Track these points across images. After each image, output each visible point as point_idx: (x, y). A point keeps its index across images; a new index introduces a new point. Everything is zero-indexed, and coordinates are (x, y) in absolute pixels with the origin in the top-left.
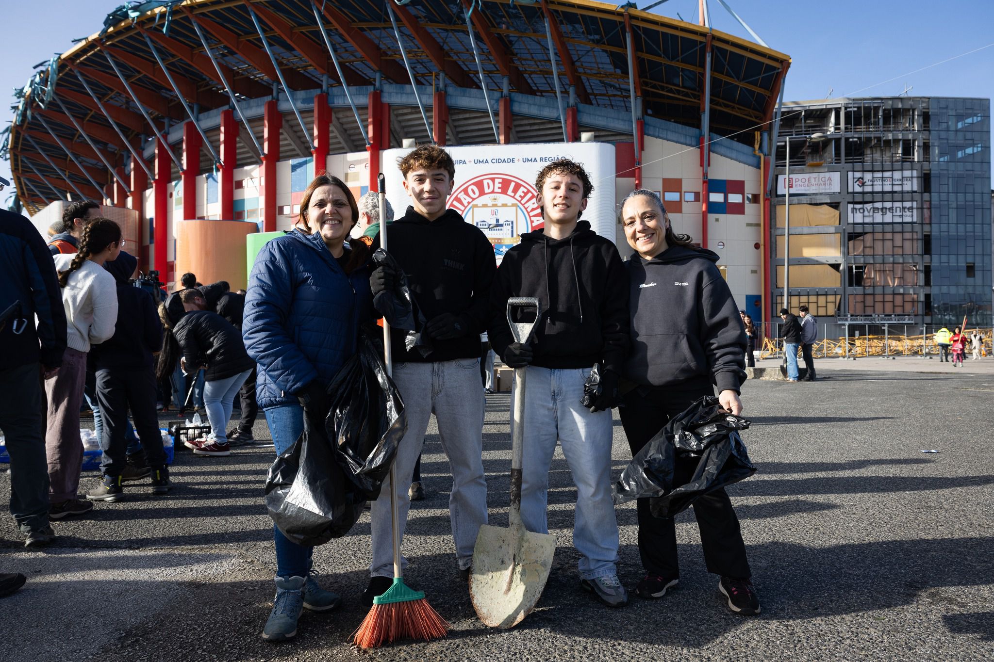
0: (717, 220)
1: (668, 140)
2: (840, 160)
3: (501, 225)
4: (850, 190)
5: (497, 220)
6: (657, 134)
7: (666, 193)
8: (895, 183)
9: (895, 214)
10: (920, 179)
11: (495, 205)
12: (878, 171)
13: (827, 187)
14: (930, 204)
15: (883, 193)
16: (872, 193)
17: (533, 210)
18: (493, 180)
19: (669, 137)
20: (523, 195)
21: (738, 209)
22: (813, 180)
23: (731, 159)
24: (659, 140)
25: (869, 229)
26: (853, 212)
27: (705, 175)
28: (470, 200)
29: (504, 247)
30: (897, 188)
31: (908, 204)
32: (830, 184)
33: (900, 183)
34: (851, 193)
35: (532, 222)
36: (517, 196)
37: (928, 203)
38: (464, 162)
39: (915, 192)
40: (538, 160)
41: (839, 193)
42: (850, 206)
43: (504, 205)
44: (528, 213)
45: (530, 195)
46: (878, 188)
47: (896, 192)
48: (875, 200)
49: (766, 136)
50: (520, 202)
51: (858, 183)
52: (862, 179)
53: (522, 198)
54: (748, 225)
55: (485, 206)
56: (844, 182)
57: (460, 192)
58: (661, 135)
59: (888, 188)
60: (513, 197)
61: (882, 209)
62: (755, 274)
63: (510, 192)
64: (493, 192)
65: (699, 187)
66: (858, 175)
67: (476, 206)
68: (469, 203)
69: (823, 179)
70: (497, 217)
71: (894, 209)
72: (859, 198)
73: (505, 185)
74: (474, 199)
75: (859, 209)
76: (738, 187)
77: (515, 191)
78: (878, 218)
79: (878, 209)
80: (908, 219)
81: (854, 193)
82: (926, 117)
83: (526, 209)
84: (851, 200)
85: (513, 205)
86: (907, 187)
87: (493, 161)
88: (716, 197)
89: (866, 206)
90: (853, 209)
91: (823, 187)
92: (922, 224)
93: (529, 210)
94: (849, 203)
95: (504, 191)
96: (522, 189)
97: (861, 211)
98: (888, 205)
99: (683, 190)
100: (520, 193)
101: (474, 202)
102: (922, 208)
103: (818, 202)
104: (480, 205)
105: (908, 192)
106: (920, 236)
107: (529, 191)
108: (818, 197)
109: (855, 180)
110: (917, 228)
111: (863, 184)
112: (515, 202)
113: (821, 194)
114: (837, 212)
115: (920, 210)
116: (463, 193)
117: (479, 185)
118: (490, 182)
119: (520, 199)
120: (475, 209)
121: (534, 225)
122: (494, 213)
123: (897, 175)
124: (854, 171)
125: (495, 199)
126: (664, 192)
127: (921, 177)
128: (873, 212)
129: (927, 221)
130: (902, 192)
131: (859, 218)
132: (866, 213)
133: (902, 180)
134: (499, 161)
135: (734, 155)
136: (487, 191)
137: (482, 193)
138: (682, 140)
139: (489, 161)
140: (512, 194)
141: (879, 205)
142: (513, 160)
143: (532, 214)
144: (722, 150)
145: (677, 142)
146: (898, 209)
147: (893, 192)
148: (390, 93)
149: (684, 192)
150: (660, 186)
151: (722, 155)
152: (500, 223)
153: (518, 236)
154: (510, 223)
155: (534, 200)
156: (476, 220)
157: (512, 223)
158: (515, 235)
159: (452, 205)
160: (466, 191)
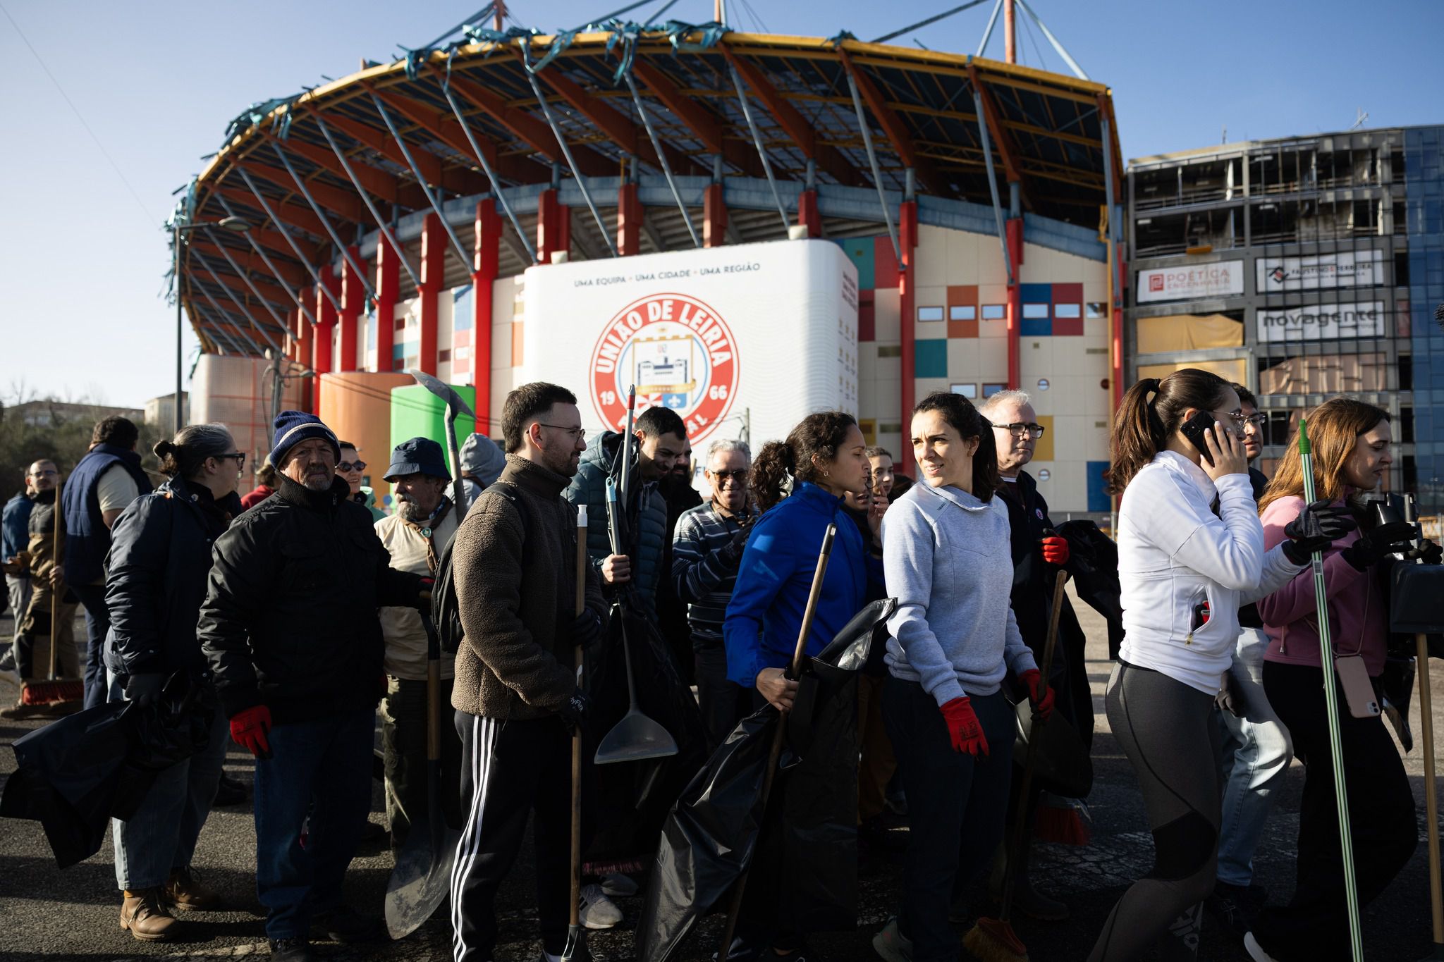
0: (1036, 346)
1: (955, 228)
2: (1243, 241)
3: (671, 367)
4: (1261, 288)
5: (666, 360)
6: (937, 221)
7: (953, 308)
8: (1341, 272)
9: (1343, 323)
10: (1389, 264)
11: (663, 339)
12: (1311, 255)
13: (1222, 285)
14: (1409, 305)
15: (1320, 290)
16: (1301, 291)
17: (714, 342)
18: (661, 302)
19: (957, 224)
20: (700, 321)
21: (1074, 327)
22: (1196, 276)
23: (1060, 250)
24: (941, 230)
25: (1296, 350)
26: (1266, 324)
27: (1013, 276)
28: (630, 332)
29: (674, 398)
30: (1345, 282)
31: (1367, 307)
32: (1227, 281)
33: (1351, 272)
34: (1262, 293)
35: (713, 360)
36: (693, 324)
37: (1405, 303)
38: (623, 280)
39: (1380, 286)
40: (722, 270)
41: (1243, 294)
42: (1262, 315)
43: (676, 338)
44: (708, 347)
45: (710, 322)
46: (1311, 283)
47: (1343, 288)
48: (1306, 302)
49: (1118, 211)
50: (696, 331)
51: (1274, 276)
52: (1282, 269)
53: (700, 325)
54: (1090, 351)
55: (650, 340)
56: (1251, 276)
57: (618, 322)
58: (943, 222)
59: (1329, 282)
60: (688, 325)
61: (1319, 317)
62: (1101, 430)
63: (683, 318)
64: (660, 320)
65: (1003, 296)
66: (1275, 263)
67: (637, 340)
68: (629, 337)
69: (1214, 274)
70: (666, 355)
71: (1342, 315)
72: (1277, 301)
73: (677, 307)
74: (635, 331)
75: (1278, 319)
76: (1072, 293)
77: (690, 316)
78: (1313, 331)
79: (1312, 317)
80: (1366, 331)
81: (1267, 293)
82: (1397, 162)
83: (705, 341)
84: (1263, 304)
86: (1365, 278)
88: (1035, 311)
89: (1290, 313)
90: (1266, 319)
91: (1215, 286)
92: (1394, 338)
93: (709, 342)
94: (1259, 309)
95: (675, 317)
96: (699, 314)
97: (1282, 321)
98: (1331, 309)
99: (981, 301)
100: (697, 318)
101: (636, 336)
102: (1394, 312)
103: (1206, 310)
104: (643, 338)
105: (1366, 287)
106: (1390, 359)
107: (709, 316)
108: (1206, 302)
109: (1270, 272)
110: (1385, 345)
111: (1284, 278)
112: (690, 332)
113: (1211, 297)
114: (1238, 326)
115: (1389, 317)
116: (621, 323)
117: (643, 310)
118: (657, 305)
119: (696, 327)
120: (637, 345)
121: (716, 364)
122: (662, 349)
123: (1346, 259)
124: (1266, 257)
125: (663, 330)
126: (950, 306)
127: (1391, 261)
128: (1304, 322)
129: (1404, 333)
130: (1356, 288)
131: (1277, 333)
132: (1290, 325)
133: (1355, 267)
134: (669, 275)
135: (1064, 244)
136: (652, 317)
137: (646, 321)
138: (978, 226)
139: (656, 276)
140: (686, 321)
141: (1314, 311)
142: (687, 273)
143: (713, 348)
144: (1044, 238)
145: (969, 231)
146: (1350, 316)
147: (1338, 289)
148: (568, 191)
149: (983, 306)
150: (942, 298)
151: (1043, 245)
152: (670, 363)
153: (694, 380)
154: (683, 363)
155: (716, 328)
156: (638, 360)
157: (686, 362)
158: (689, 380)
159: (607, 341)
160: (624, 320)
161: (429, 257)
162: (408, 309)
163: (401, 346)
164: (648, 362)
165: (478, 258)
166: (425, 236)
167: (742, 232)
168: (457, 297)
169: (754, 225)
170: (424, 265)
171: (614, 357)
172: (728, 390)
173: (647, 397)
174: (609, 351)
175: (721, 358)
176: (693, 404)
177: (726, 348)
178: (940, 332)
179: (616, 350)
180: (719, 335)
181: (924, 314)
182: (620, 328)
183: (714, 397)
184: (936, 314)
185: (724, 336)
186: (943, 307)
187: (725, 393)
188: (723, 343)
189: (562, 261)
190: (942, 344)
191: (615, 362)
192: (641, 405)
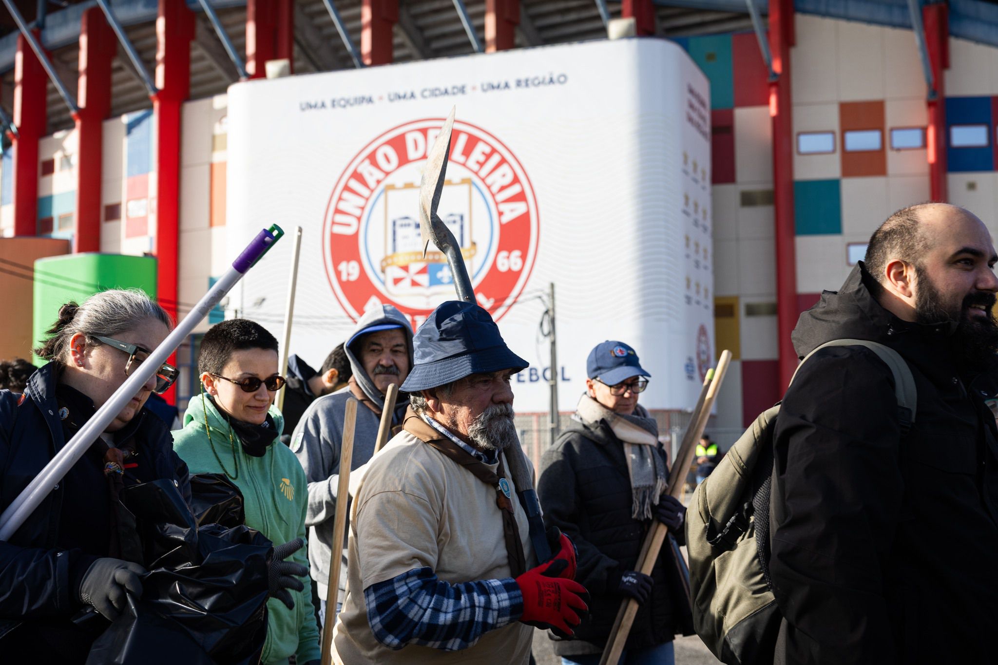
0: (972, 186)
6: (823, 8)
7: (848, 135)
17: (503, 188)
18: (425, 132)
20: (482, 158)
24: (829, 22)
27: (936, 86)
28: (380, 176)
29: (446, 270)
35: (501, 214)
36: (472, 162)
38: (370, 100)
40: (512, 84)
44: (493, 195)
45: (496, 158)
50: (476, 173)
53: (481, 165)
55: (409, 186)
57: (363, 161)
58: (832, 10)
60: (464, 165)
63: (457, 154)
64: (424, 157)
65: (921, 115)
67: (391, 187)
68: (378, 182)
74: (387, 174)
77: (467, 151)
83: (489, 187)
85: (465, 181)
87: (425, 94)
88: (968, 136)
93: (495, 189)
96: (481, 148)
99: (890, 122)
100: (477, 154)
101: (389, 180)
104: (399, 184)
107: (494, 151)
112: (467, 174)
116: (367, 162)
117: (399, 144)
118: (419, 136)
119: (476, 167)
120: (391, 194)
121: (505, 219)
126: (844, 131)
134: (435, 93)
136: (412, 154)
137: (403, 160)
138: (882, 15)
139: (417, 94)
140: (462, 159)
142: (462, 90)
143: (501, 197)
144: (979, 30)
149: (892, 130)
150: (833, 120)
151: (978, 41)
153: (474, 244)
154: (458, 219)
155: (505, 168)
156: (393, 215)
157: (462, 218)
158: (467, 243)
159: (347, 188)
160: (372, 158)
161: (89, 71)
162: (59, 145)
163: (50, 198)
164: (407, 218)
165: (160, 71)
166: (83, 40)
167: (541, 29)
168: (131, 127)
169: (557, 19)
170: (83, 82)
171: (358, 212)
172: (524, 257)
173: (405, 268)
174: (351, 203)
175: (516, 210)
177: (520, 197)
178: (830, 169)
180: (509, 178)
181: (806, 143)
182: (366, 169)
183: (503, 267)
184: (825, 142)
185: (516, 180)
186: (833, 133)
187: (519, 262)
188: (515, 189)
189: (281, 75)
190: (832, 188)
191: (359, 219)
192: (397, 281)
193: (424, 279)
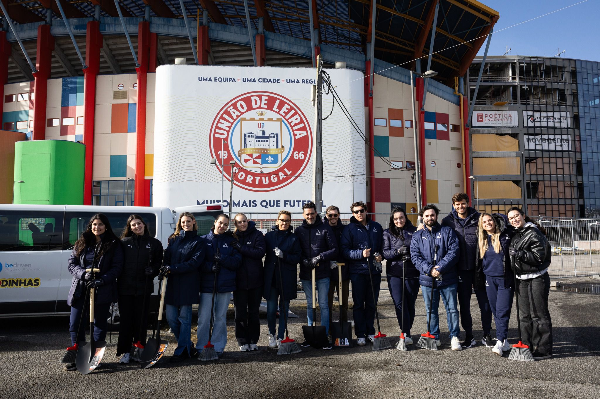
0: (430, 144)
1: (392, 78)
2: (516, 102)
3: (268, 137)
4: (525, 125)
5: (264, 133)
7: (391, 121)
8: (555, 121)
9: (557, 144)
10: (572, 119)
11: (261, 120)
12: (544, 111)
13: (509, 122)
14: (580, 137)
15: (548, 127)
16: (541, 127)
17: (296, 124)
18: (260, 97)
19: (393, 76)
20: (286, 111)
21: (444, 136)
22: (498, 116)
23: (439, 96)
25: (539, 154)
26: (528, 141)
27: (421, 107)
28: (239, 114)
29: (270, 157)
30: (557, 125)
31: (565, 137)
32: (511, 120)
33: (559, 121)
34: (526, 127)
35: (295, 135)
36: (282, 112)
37: (578, 137)
38: (234, 80)
39: (570, 128)
40: (300, 81)
41: (518, 126)
42: (526, 137)
43: (270, 120)
44: (292, 127)
45: (293, 112)
46: (544, 124)
47: (556, 128)
48: (543, 133)
49: (462, 80)
50: (284, 117)
51: (530, 119)
52: (533, 116)
53: (286, 114)
54: (452, 148)
55: (252, 119)
56: (521, 118)
59: (551, 124)
60: (278, 113)
61: (548, 140)
62: (457, 188)
63: (275, 108)
64: (260, 108)
66: (530, 113)
67: (244, 119)
68: (238, 116)
69: (506, 116)
70: (263, 130)
71: (556, 140)
72: (531, 131)
73: (271, 102)
74: (242, 113)
75: (532, 139)
76: (443, 118)
77: (280, 107)
78: (545, 147)
79: (545, 139)
80: (565, 148)
81: (528, 127)
82: (574, 74)
83: (290, 123)
84: (526, 132)
85: (278, 120)
86: (564, 125)
87: (260, 80)
88: (429, 126)
89: (537, 137)
90: (528, 139)
91: (506, 121)
92: (575, 152)
93: (292, 124)
94: (525, 134)
95: (270, 107)
96: (286, 106)
97: (534, 141)
98: (552, 137)
99: (404, 118)
100: (284, 109)
101: (243, 116)
102: (575, 140)
103: (503, 133)
104: (248, 118)
105: (564, 128)
106: (574, 161)
107: (292, 108)
108: (503, 129)
109: (529, 117)
110: (572, 155)
111: (534, 121)
112: (280, 117)
113: (504, 127)
114: (515, 141)
115: (573, 142)
116: (232, 107)
117: (248, 101)
118: (258, 99)
119: (284, 115)
120: (243, 122)
121: (297, 138)
122: (261, 126)
123: (557, 115)
124: (527, 110)
125: (262, 114)
126: (390, 119)
127: (573, 117)
128: (542, 142)
129: (579, 150)
130: (561, 128)
131: (532, 146)
132: (537, 143)
133: (560, 119)
134: (265, 80)
135: (441, 93)
136: (254, 106)
137: (250, 108)
139: (257, 80)
140: (278, 110)
141: (545, 137)
142: (278, 81)
143: (295, 128)
145: (398, 80)
146: (559, 140)
147: (554, 128)
148: (158, 25)
149: (405, 120)
150: (386, 115)
152: (267, 135)
153: (283, 147)
154: (276, 135)
155: (297, 116)
156: (245, 131)
157: (277, 135)
158: (280, 147)
159: (222, 118)
160: (235, 106)
164: (251, 133)
171: (227, 129)
172: (305, 155)
173: (251, 155)
174: (224, 125)
175: (300, 135)
176: (283, 162)
177: (304, 129)
178: (385, 132)
179: (229, 125)
180: (299, 120)
181: (377, 122)
182: (231, 110)
183: (296, 157)
184: (383, 122)
185: (302, 122)
186: (386, 119)
187: (303, 156)
188: (302, 125)
189: (181, 64)
190: (386, 139)
191: (228, 132)
192: (246, 161)
193: (259, 161)
